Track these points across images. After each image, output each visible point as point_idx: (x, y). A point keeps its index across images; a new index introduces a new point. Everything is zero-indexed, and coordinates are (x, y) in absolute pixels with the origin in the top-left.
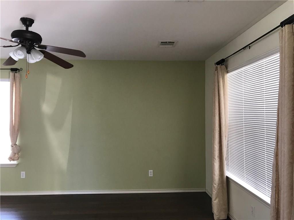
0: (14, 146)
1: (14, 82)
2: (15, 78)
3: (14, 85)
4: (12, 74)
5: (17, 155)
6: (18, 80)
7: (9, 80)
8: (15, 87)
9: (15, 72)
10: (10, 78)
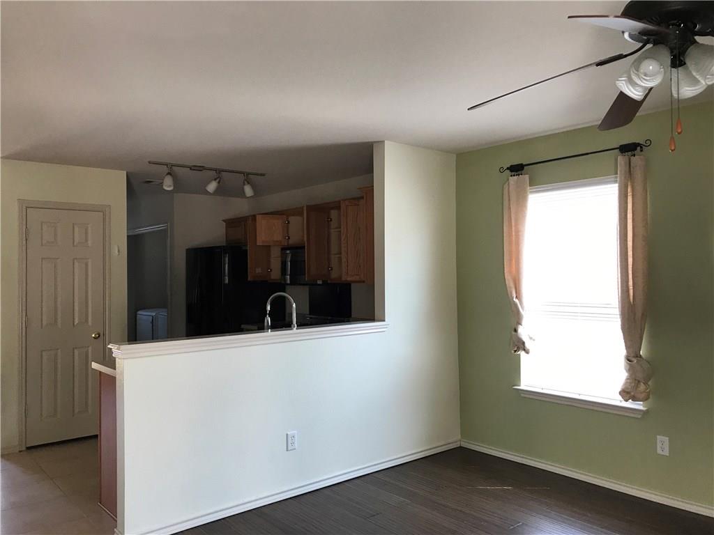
0: (635, 361)
1: (629, 183)
2: (632, 169)
3: (629, 190)
4: (622, 160)
5: (642, 387)
6: (638, 174)
7: (616, 177)
8: (633, 196)
9: (630, 153)
10: (619, 173)
